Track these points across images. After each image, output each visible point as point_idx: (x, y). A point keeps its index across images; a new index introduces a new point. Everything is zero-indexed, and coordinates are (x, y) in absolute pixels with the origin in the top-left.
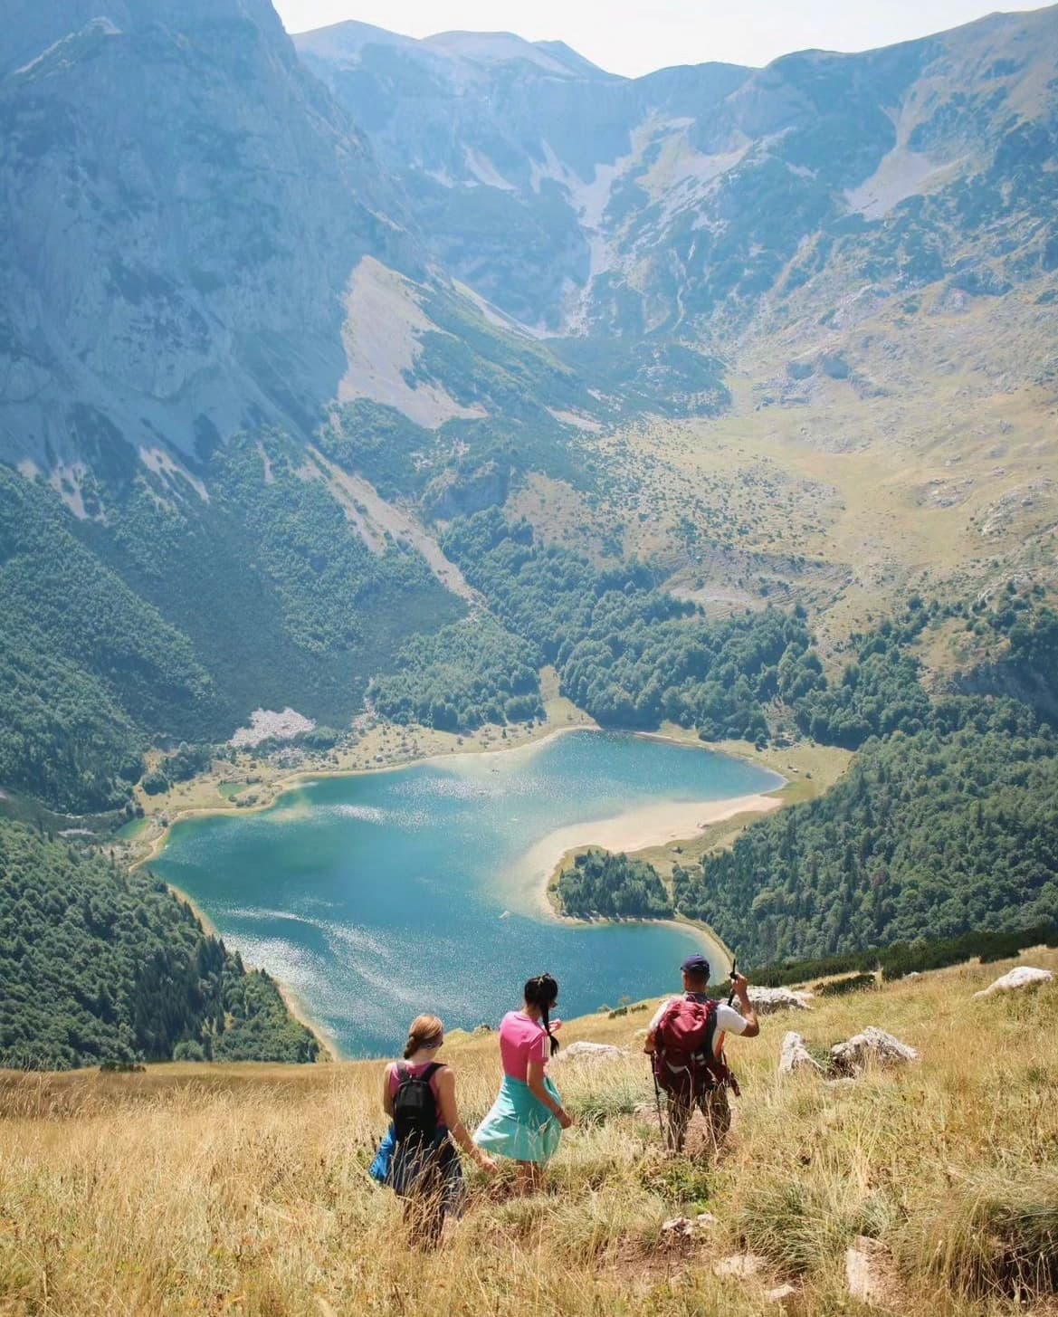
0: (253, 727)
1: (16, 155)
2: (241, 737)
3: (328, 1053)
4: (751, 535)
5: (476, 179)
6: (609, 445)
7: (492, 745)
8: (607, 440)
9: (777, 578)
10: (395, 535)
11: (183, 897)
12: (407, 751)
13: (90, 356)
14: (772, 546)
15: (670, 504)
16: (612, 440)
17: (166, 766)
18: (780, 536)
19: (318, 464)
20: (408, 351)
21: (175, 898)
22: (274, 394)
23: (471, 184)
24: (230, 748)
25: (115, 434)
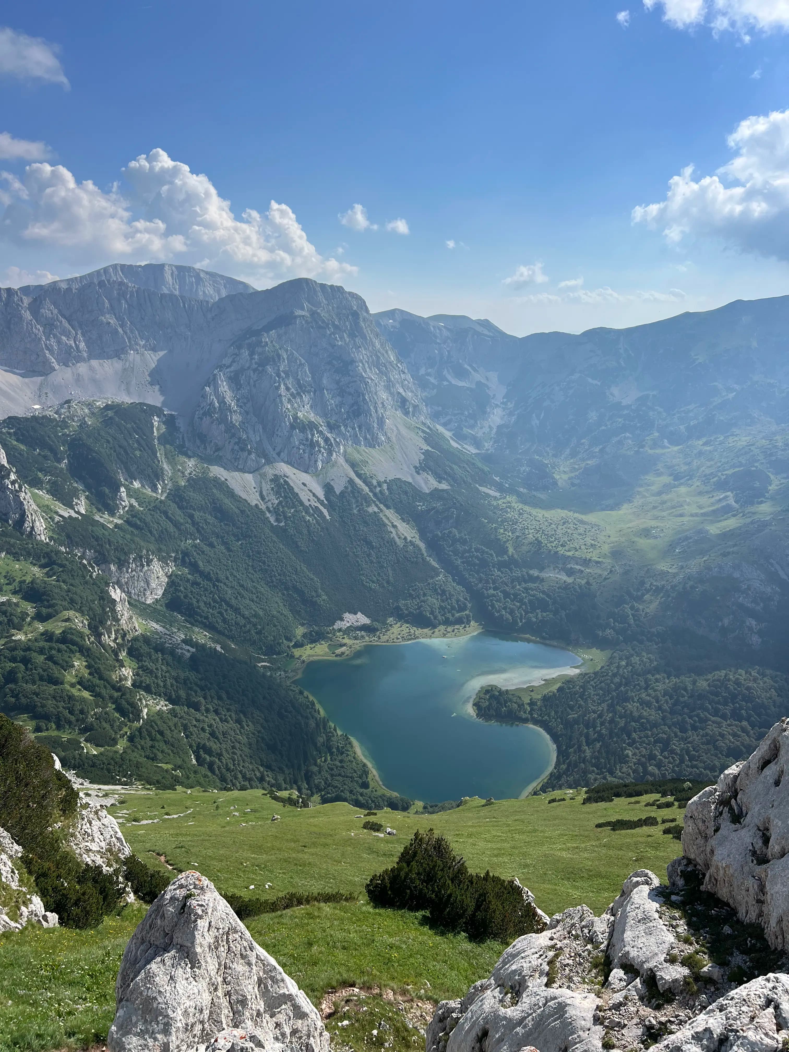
0: (343, 620)
1: (255, 366)
2: (338, 625)
3: (374, 776)
4: (567, 548)
5: (448, 381)
6: (503, 503)
7: (449, 635)
8: (502, 500)
9: (578, 567)
10: (409, 539)
11: (311, 698)
12: (411, 635)
13: (282, 454)
14: (577, 553)
15: (531, 531)
16: (505, 501)
17: (304, 636)
18: (580, 548)
19: (377, 505)
20: (417, 458)
21: (307, 697)
22: (359, 476)
23: (445, 383)
24: (333, 629)
25: (291, 489)
